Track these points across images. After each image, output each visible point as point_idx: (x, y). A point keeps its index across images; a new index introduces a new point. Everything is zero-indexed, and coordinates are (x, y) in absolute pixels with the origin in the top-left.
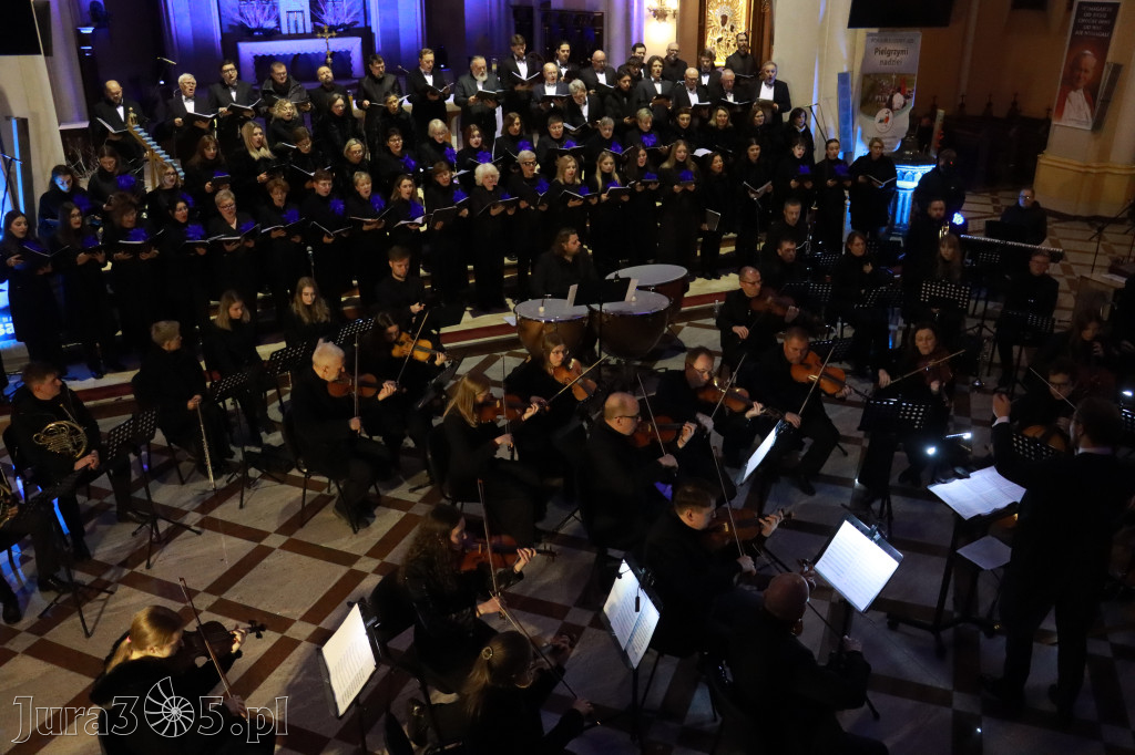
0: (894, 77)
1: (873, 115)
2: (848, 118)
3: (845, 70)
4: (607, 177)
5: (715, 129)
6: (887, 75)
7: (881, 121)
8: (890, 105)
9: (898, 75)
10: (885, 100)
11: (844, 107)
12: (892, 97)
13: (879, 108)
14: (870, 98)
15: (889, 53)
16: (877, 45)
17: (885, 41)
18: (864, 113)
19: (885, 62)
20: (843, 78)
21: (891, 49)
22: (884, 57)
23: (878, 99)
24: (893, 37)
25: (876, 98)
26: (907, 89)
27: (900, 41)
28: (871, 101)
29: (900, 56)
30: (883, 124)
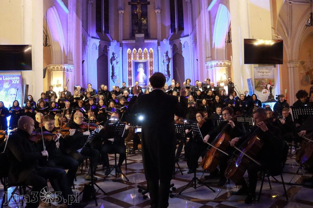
0: (266, 80)
2: (252, 92)
3: (249, 78)
5: (209, 96)
6: (263, 79)
7: (264, 93)
8: (266, 88)
9: (268, 79)
10: (264, 87)
11: (250, 89)
12: (267, 86)
13: (262, 89)
14: (259, 86)
15: (263, 73)
16: (259, 70)
17: (261, 69)
18: (257, 90)
19: (263, 75)
20: (248, 80)
21: (264, 71)
22: (262, 74)
23: (262, 87)
24: (264, 68)
25: (261, 86)
26: (272, 83)
27: (267, 69)
28: (259, 87)
29: (267, 74)
30: (265, 94)
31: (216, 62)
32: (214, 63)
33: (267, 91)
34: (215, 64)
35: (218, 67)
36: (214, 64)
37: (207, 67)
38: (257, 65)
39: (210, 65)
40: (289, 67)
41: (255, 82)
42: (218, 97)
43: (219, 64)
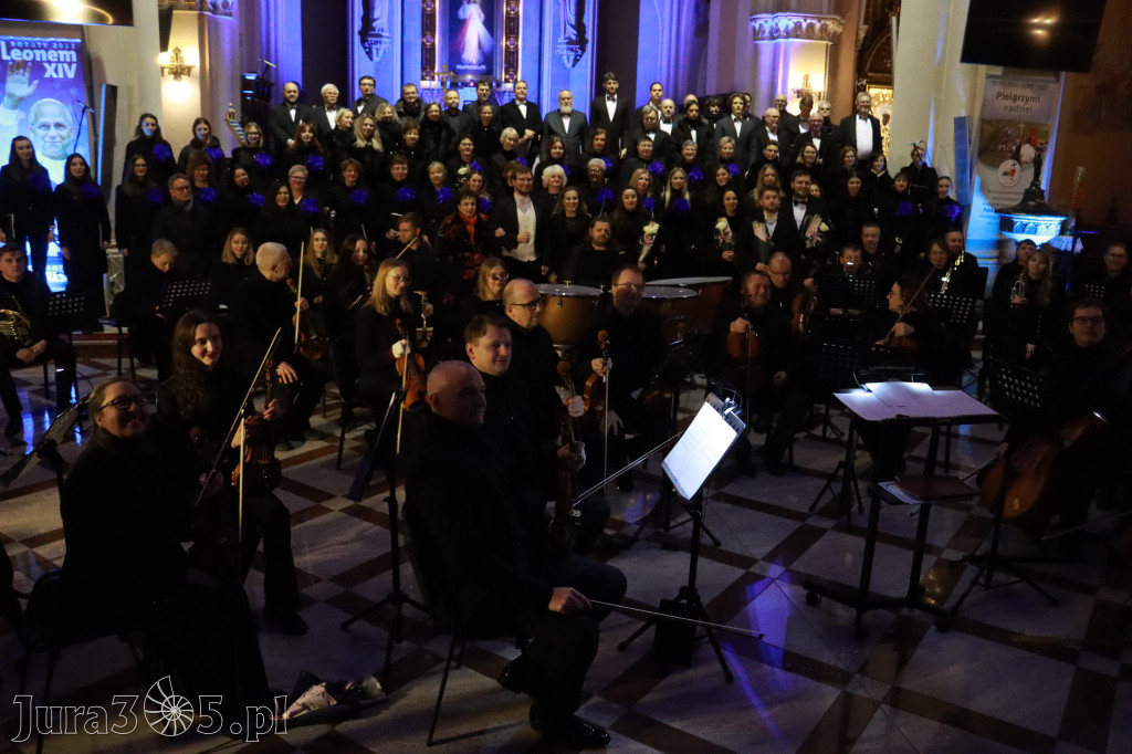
0: (1022, 126)
1: (996, 166)
2: (964, 165)
3: (963, 113)
4: (677, 193)
6: (1011, 123)
7: (1005, 174)
8: (1016, 156)
9: (1027, 124)
10: (1011, 151)
11: (960, 155)
12: (1019, 148)
13: (1003, 159)
14: (992, 146)
15: (1015, 99)
16: (999, 89)
17: (1011, 85)
18: (984, 162)
19: (1011, 109)
20: (960, 123)
21: (1019, 94)
22: (1009, 103)
23: (1002, 149)
24: (1020, 82)
25: (1000, 147)
26: (1040, 141)
27: (1029, 86)
28: (992, 151)
29: (1030, 104)
30: (1008, 177)
33: (1018, 167)
34: (791, 25)
35: (797, 36)
36: (787, 27)
37: (755, 34)
38: (998, 70)
39: (767, 27)
41: (982, 131)
42: (857, 183)
43: (804, 25)
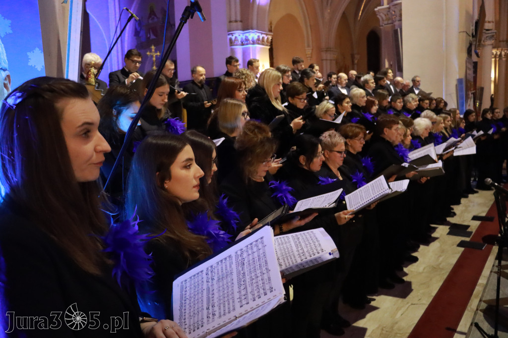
2: (463, 103)
11: (461, 98)
31: (258, 34)
32: (253, 35)
34: (256, 37)
35: (258, 44)
36: (253, 38)
37: (232, 42)
39: (239, 38)
40: (324, 58)
43: (261, 38)
